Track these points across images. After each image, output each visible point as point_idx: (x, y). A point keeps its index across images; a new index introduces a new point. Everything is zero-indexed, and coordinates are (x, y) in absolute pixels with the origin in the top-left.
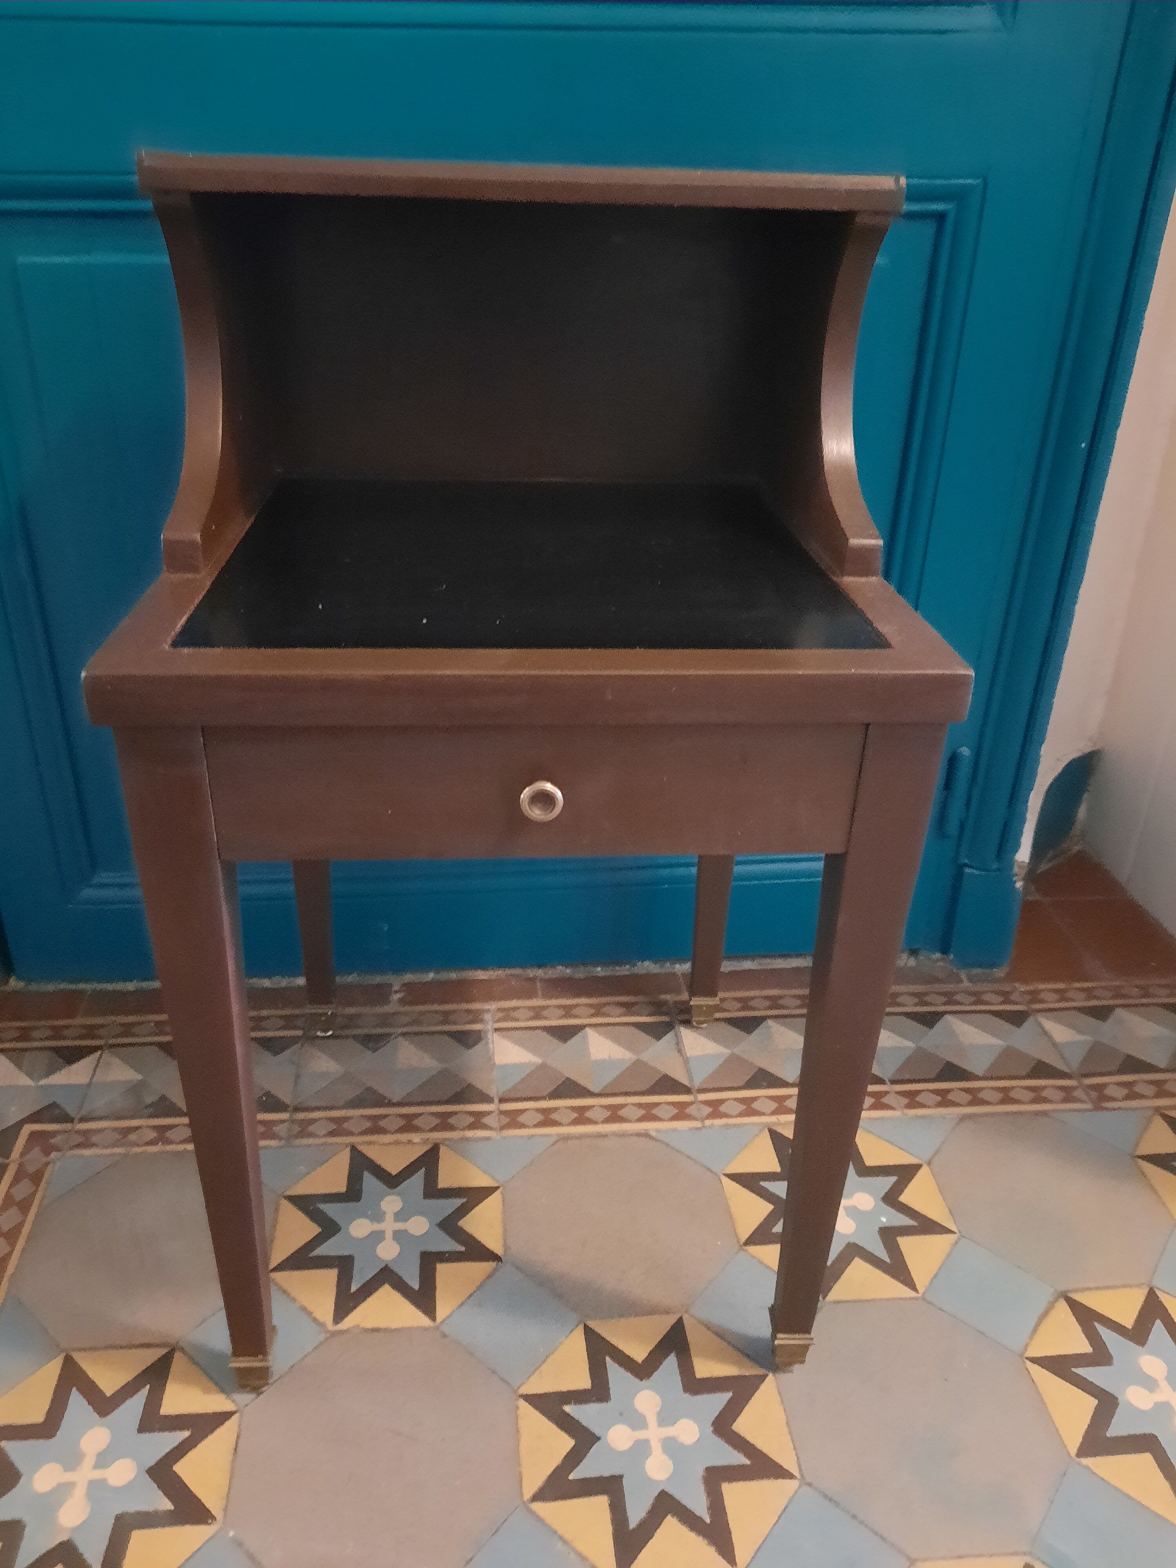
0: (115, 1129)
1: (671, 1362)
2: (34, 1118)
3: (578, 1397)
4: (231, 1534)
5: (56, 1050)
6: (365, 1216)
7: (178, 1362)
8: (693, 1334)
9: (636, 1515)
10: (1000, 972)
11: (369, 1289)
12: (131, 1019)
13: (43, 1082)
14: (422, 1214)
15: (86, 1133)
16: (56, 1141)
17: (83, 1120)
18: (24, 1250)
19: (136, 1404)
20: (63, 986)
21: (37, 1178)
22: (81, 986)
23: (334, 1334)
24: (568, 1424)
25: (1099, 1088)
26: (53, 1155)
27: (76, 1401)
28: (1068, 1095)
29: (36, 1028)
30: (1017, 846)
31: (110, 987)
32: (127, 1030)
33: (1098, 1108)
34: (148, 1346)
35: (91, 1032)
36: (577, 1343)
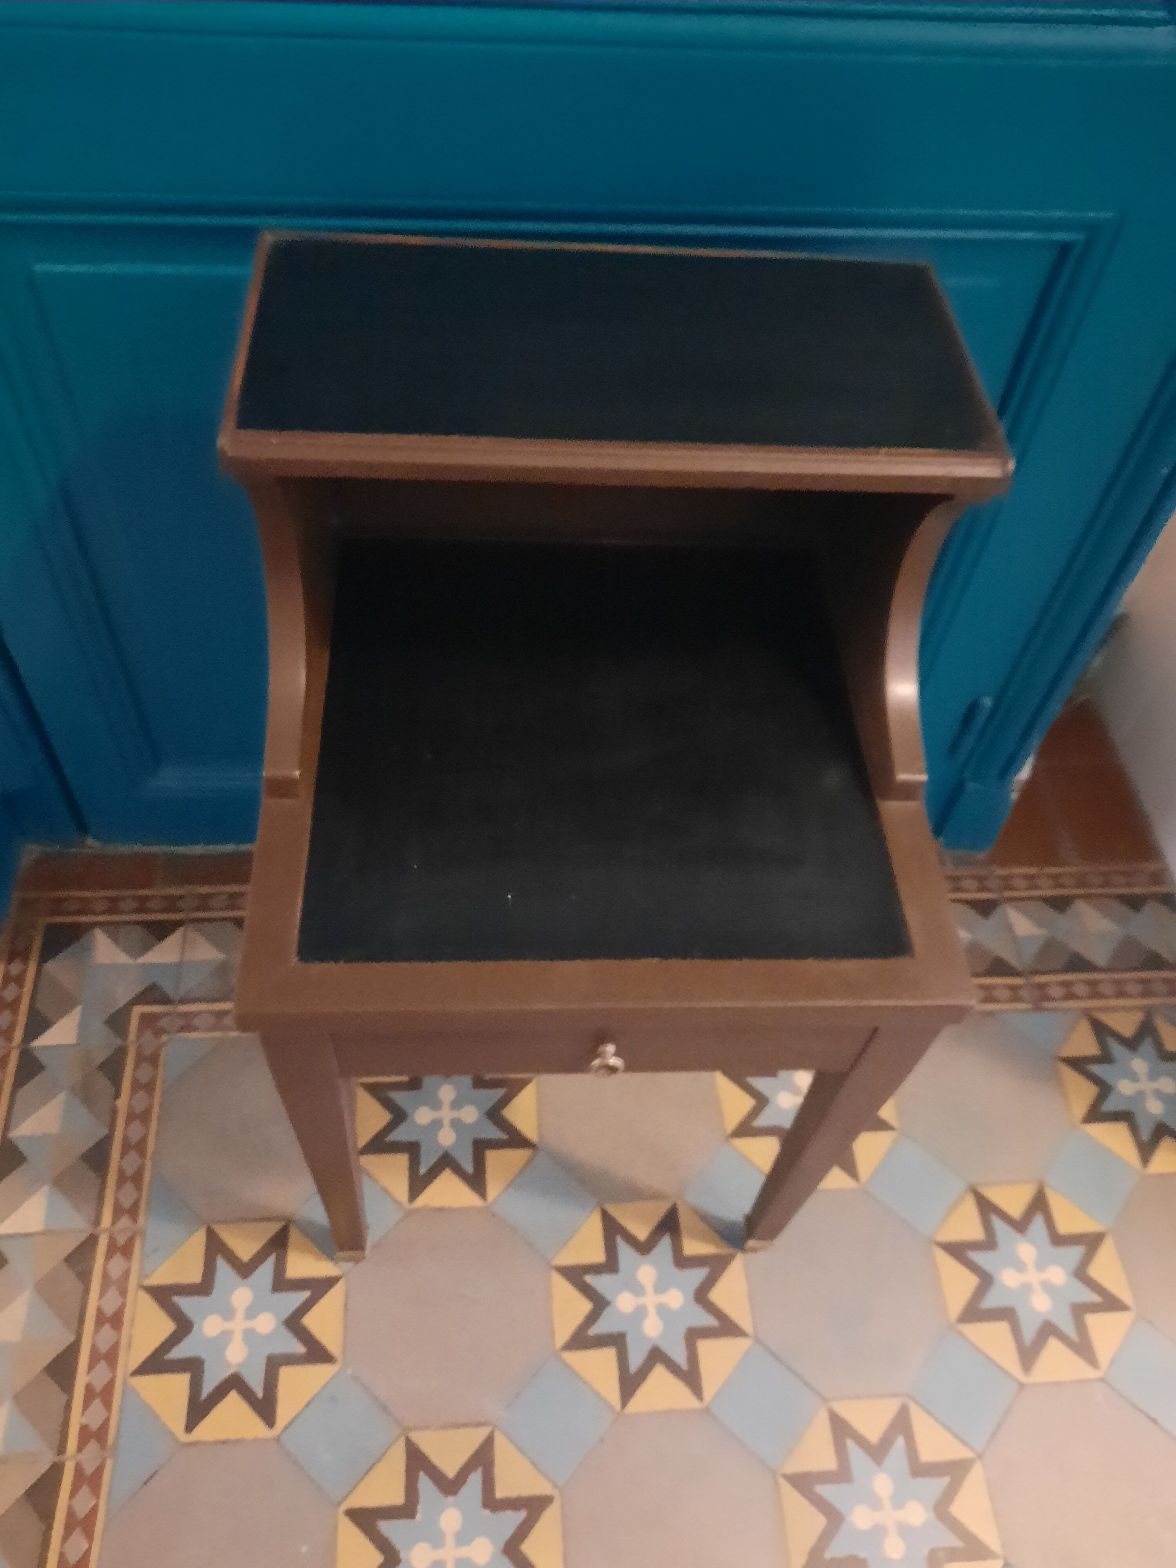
0: (212, 1013)
1: (666, 1242)
2: (141, 999)
3: (595, 1269)
4: (349, 1371)
5: (145, 924)
6: (424, 1103)
7: (294, 1235)
8: (685, 1218)
9: (635, 1361)
10: (982, 856)
11: (434, 1173)
12: (204, 889)
13: (141, 960)
14: (473, 1102)
15: (185, 1015)
16: (164, 1023)
17: (183, 1001)
18: (158, 1132)
19: (267, 1268)
20: (138, 848)
21: (153, 1060)
22: (155, 849)
23: (410, 1213)
24: (588, 1291)
25: (1042, 987)
26: (164, 1038)
27: (222, 1267)
28: (1015, 994)
29: (123, 898)
30: (1019, 769)
31: (181, 849)
32: (204, 902)
33: (1037, 1009)
34: (268, 1219)
35: (171, 904)
36: (594, 1226)
